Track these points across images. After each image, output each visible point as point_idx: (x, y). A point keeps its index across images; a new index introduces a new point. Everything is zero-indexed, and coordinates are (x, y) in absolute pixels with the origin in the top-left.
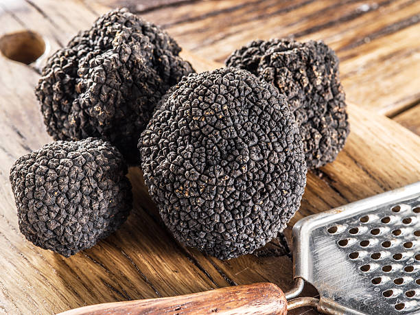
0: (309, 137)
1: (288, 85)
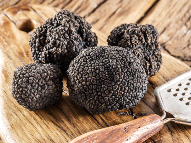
0: (144, 65)
1: (136, 42)
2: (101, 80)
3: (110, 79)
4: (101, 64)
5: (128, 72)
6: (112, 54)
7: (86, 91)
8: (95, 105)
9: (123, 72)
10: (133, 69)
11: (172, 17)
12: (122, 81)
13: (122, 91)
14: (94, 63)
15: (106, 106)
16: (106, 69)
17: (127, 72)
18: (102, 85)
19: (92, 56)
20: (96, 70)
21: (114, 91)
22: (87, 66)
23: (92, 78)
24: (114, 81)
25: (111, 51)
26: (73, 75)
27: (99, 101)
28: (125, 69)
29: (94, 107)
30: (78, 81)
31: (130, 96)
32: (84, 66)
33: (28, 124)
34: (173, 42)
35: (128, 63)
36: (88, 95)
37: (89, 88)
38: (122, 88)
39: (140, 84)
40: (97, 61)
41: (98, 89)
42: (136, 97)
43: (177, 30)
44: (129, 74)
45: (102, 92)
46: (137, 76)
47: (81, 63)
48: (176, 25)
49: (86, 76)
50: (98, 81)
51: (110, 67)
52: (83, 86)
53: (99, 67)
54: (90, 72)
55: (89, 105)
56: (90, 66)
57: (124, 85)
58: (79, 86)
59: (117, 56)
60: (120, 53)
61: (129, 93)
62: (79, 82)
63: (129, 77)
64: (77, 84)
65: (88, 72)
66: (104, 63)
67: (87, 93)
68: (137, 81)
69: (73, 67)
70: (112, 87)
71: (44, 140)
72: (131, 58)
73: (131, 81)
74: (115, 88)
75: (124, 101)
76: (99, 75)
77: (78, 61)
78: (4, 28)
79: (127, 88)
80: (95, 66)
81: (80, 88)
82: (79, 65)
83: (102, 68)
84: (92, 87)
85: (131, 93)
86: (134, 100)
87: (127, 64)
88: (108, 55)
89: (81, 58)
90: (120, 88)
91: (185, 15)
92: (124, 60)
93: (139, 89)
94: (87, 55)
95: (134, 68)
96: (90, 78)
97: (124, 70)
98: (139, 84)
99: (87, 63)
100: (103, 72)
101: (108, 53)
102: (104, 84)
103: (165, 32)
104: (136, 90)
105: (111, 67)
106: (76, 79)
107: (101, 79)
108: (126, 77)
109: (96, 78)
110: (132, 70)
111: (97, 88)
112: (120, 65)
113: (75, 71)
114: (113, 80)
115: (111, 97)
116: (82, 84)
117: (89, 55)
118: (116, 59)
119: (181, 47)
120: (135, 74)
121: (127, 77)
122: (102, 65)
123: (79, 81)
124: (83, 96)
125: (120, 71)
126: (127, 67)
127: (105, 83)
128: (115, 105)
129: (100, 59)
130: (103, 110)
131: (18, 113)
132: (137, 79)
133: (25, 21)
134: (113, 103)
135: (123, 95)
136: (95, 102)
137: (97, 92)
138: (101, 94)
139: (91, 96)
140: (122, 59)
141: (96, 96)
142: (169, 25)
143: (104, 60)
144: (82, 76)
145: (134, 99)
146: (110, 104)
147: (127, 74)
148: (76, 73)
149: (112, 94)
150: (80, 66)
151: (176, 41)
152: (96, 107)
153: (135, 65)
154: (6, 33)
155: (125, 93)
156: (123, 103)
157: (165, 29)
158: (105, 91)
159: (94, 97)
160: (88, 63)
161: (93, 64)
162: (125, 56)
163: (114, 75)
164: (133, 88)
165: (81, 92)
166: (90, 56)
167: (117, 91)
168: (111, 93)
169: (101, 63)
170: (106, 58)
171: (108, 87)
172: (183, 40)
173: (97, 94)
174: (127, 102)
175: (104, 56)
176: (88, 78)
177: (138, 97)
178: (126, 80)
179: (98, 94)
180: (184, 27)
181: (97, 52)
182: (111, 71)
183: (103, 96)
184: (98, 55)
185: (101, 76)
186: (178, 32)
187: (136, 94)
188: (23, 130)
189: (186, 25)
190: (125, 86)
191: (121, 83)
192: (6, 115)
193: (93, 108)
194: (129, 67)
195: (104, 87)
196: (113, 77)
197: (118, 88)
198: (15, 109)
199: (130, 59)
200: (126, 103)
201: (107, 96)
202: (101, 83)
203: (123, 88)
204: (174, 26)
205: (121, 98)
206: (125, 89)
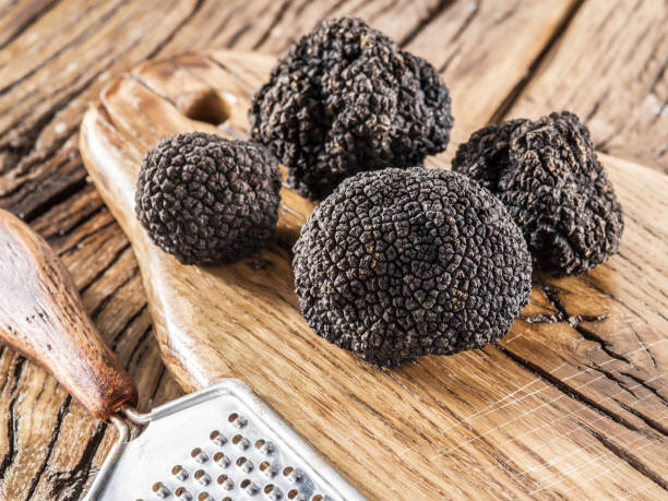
0: (594, 226)
1: (558, 166)
2: (401, 261)
3: (426, 258)
4: (399, 216)
5: (478, 237)
6: (428, 187)
7: (356, 296)
8: (383, 337)
9: (465, 235)
10: (491, 228)
11: (611, 73)
12: (463, 261)
13: (464, 291)
14: (378, 214)
15: (418, 337)
16: (414, 228)
17: (474, 237)
18: (403, 276)
19: (369, 194)
20: (383, 233)
21: (441, 292)
22: (359, 224)
23: (373, 255)
24: (440, 264)
25: (423, 180)
26: (316, 252)
27: (397, 325)
28: (469, 229)
29: (382, 344)
30: (332, 267)
31: (487, 305)
32: (349, 224)
33: (276, 359)
34: (628, 139)
35: (476, 210)
36: (363, 309)
37: (366, 289)
38: (462, 281)
39: (514, 270)
40: (384, 209)
41: (394, 287)
42: (502, 310)
43: (632, 106)
44: (480, 243)
45: (405, 298)
46: (505, 248)
47: (339, 217)
48: (627, 95)
49: (357, 253)
50: (392, 266)
51: (424, 225)
52: (348, 281)
53: (393, 225)
54: (368, 241)
55: (368, 340)
56: (366, 223)
57: (467, 274)
58: (336, 283)
59: (445, 193)
60: (450, 184)
61: (484, 297)
62: (337, 271)
63: (481, 251)
64: (328, 279)
65: (362, 240)
66: (406, 212)
67: (360, 303)
68: (506, 263)
69: (314, 231)
70: (435, 281)
71: (334, 399)
72: (483, 199)
73: (488, 262)
74: (443, 282)
75: (470, 322)
76: (395, 247)
77: (331, 212)
78: (143, 117)
79: (477, 283)
80: (381, 222)
81: (339, 289)
82: (332, 223)
83: (402, 227)
84: (376, 282)
85: (490, 296)
86: (497, 319)
87: (473, 214)
88: (418, 189)
89: (337, 203)
90: (457, 282)
91: (646, 67)
92: (464, 204)
93: (510, 286)
94: (354, 194)
95: (494, 226)
96: (367, 258)
97: (465, 230)
98: (510, 270)
99: (357, 216)
100: (407, 237)
101: (415, 186)
102: (410, 272)
103: (600, 113)
104: (502, 290)
105: (427, 223)
106: (327, 262)
107: (402, 257)
108: (474, 251)
109: (386, 256)
110: (488, 230)
111: (389, 285)
112: (455, 218)
113: (323, 239)
114: (436, 261)
115: (432, 310)
116: (345, 276)
117: (362, 193)
118: (441, 200)
119: (653, 150)
120: (497, 244)
121: (477, 251)
122: (403, 219)
123: (336, 268)
124: (348, 313)
125: (457, 234)
126: (474, 223)
127: (413, 269)
128: (444, 335)
129: (393, 203)
130: (410, 349)
131: (243, 335)
132: (505, 257)
133: (200, 96)
134: (437, 329)
135: (468, 301)
136: (385, 329)
137: (391, 298)
138: (404, 303)
139: (373, 310)
140: (458, 202)
141: (389, 310)
142: (606, 95)
143: (408, 205)
144: (344, 252)
145: (497, 316)
146: (431, 332)
147: (476, 241)
148: (327, 245)
149: (434, 301)
150: (338, 224)
151: (634, 135)
152: (387, 343)
153: (495, 217)
154: (153, 130)
155: (473, 298)
156: (468, 326)
157: (597, 107)
158: (413, 292)
159: (382, 314)
160: (360, 216)
161: (375, 216)
162: (467, 192)
163: (438, 246)
164: (496, 283)
165: (343, 302)
166: (365, 195)
167: (448, 290)
168: (432, 297)
169: (399, 212)
170: (410, 200)
171: (423, 280)
172: (656, 133)
173: (390, 305)
174: (478, 325)
175: (404, 194)
176: (362, 256)
177: (509, 309)
178: (473, 258)
179: (394, 303)
180: (651, 99)
181: (382, 184)
182: (428, 234)
183: (408, 308)
184: (386, 192)
185: (401, 250)
186: (636, 112)
187: (504, 302)
188: (265, 376)
189: (653, 91)
190: (472, 276)
191: (460, 268)
192: (208, 342)
193: (379, 348)
194: (479, 223)
195: (412, 281)
196: (437, 251)
197: (453, 283)
198: (231, 325)
199: (481, 201)
200: (475, 326)
201: (420, 306)
202: (401, 271)
203: (468, 282)
204: (621, 98)
205: (461, 312)
206: (471, 285)
